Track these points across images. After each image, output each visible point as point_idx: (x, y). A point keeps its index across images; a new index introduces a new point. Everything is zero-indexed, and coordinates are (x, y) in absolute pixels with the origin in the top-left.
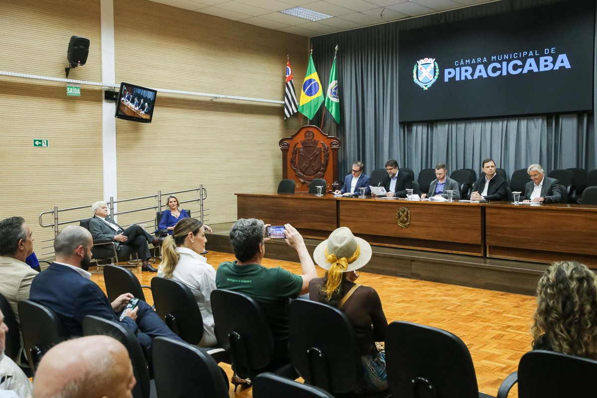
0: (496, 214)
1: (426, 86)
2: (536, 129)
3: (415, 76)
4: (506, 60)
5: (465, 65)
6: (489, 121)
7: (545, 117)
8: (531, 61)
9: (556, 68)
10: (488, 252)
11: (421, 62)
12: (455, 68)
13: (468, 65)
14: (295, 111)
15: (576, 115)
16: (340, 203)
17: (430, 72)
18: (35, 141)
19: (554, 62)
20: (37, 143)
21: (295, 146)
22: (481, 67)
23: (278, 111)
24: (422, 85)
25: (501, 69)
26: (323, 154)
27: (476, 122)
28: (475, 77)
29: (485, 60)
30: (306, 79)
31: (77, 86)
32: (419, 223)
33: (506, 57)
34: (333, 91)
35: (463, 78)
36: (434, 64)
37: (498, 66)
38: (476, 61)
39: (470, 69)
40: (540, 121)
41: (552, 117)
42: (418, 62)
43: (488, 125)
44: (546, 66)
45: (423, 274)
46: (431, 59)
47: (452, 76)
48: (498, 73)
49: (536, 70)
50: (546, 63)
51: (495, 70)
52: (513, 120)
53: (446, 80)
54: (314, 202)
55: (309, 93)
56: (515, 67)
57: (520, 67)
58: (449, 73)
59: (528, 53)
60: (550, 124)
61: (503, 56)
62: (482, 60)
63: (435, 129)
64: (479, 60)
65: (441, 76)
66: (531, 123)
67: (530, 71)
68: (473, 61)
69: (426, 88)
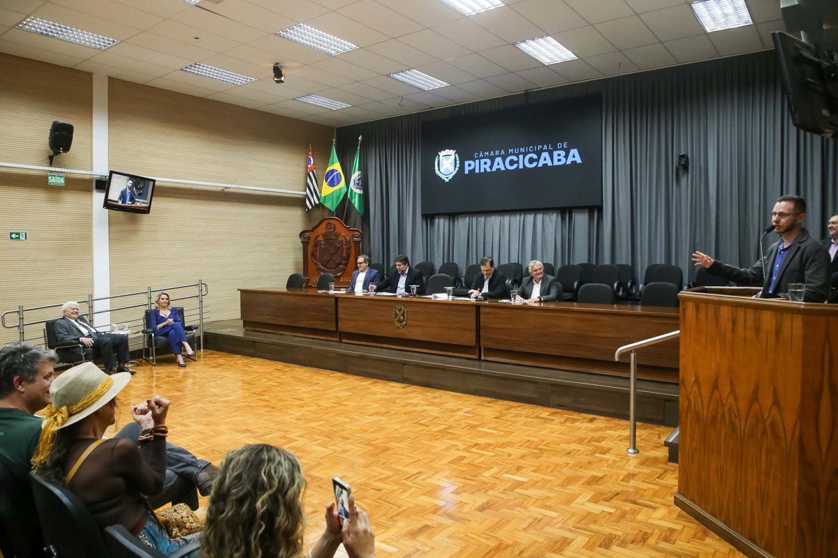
0: (490, 313)
1: (447, 178)
2: (551, 222)
3: (436, 168)
4: (522, 153)
5: (484, 158)
6: (507, 215)
7: (559, 212)
8: (545, 155)
9: (569, 162)
10: (482, 355)
11: (442, 154)
12: (474, 160)
13: (486, 157)
14: (317, 203)
15: (587, 210)
16: (339, 300)
17: (450, 164)
18: (11, 234)
20: (14, 236)
21: (317, 237)
22: (499, 160)
23: (299, 202)
24: (443, 177)
25: (518, 162)
26: (344, 246)
27: (495, 215)
28: (494, 169)
29: (503, 152)
30: (329, 169)
31: (61, 175)
32: (416, 322)
33: (522, 150)
34: (357, 182)
35: (482, 171)
36: (455, 156)
37: (515, 158)
38: (494, 153)
39: (489, 162)
40: (555, 215)
41: (566, 212)
42: (439, 153)
43: (507, 218)
44: (559, 160)
45: (415, 378)
46: (451, 151)
47: (472, 168)
48: (515, 166)
49: (550, 164)
50: (559, 158)
51: (512, 163)
52: (530, 214)
53: (466, 172)
54: (313, 299)
55: (332, 184)
56: (531, 160)
57: (535, 160)
58: (469, 166)
59: (543, 147)
60: (563, 219)
61: (520, 149)
62: (500, 153)
63: (456, 222)
64: (497, 152)
65: (462, 168)
66: (547, 217)
67: (545, 165)
68: (492, 154)
69: (447, 180)
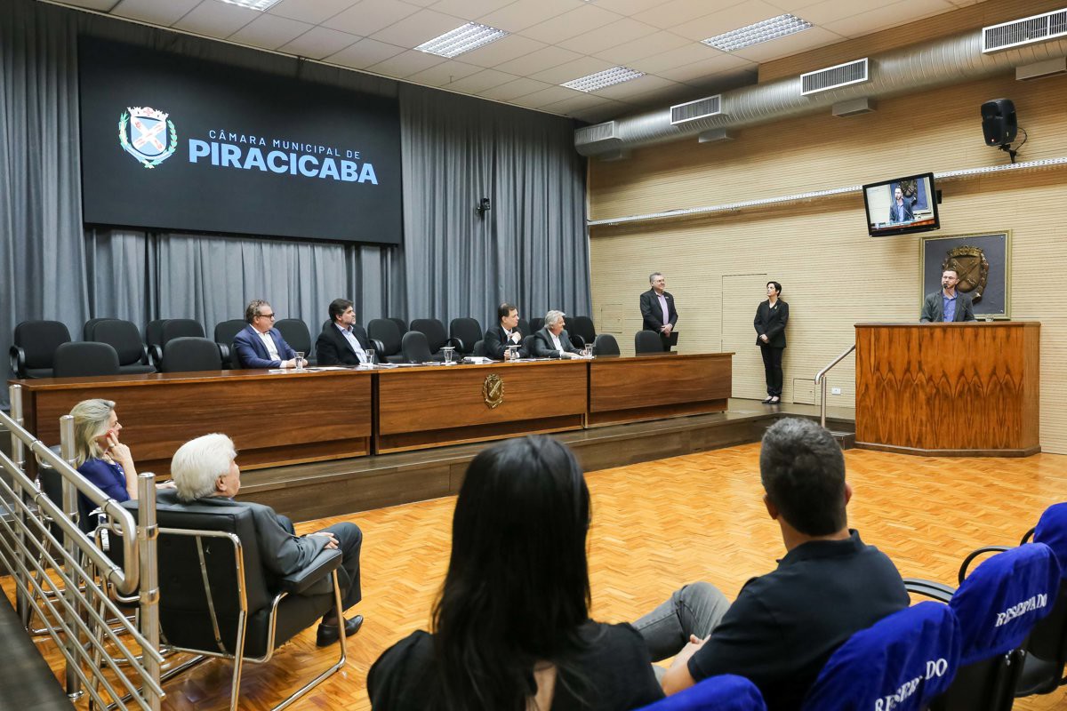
1: (150, 161)
2: (331, 261)
3: (123, 136)
4: (294, 151)
5: (227, 142)
7: (343, 246)
8: (329, 162)
9: (362, 180)
11: (136, 112)
12: (209, 142)
13: (232, 142)
15: (379, 248)
17: (158, 137)
19: (359, 171)
22: (254, 152)
24: (141, 158)
25: (288, 163)
28: (248, 166)
29: (262, 142)
33: (295, 146)
36: (167, 124)
37: (284, 157)
38: (248, 139)
39: (238, 152)
40: (338, 251)
41: (352, 247)
42: (129, 109)
44: (349, 175)
46: (158, 113)
47: (204, 153)
48: (283, 169)
49: (336, 177)
50: (349, 171)
52: (305, 245)
53: (193, 159)
56: (309, 166)
57: (315, 167)
58: (197, 150)
59: (326, 150)
60: (348, 257)
61: (291, 145)
62: (258, 141)
63: (163, 245)
64: (253, 139)
65: (183, 149)
66: (328, 252)
67: (329, 177)
68: (243, 139)
69: (149, 166)
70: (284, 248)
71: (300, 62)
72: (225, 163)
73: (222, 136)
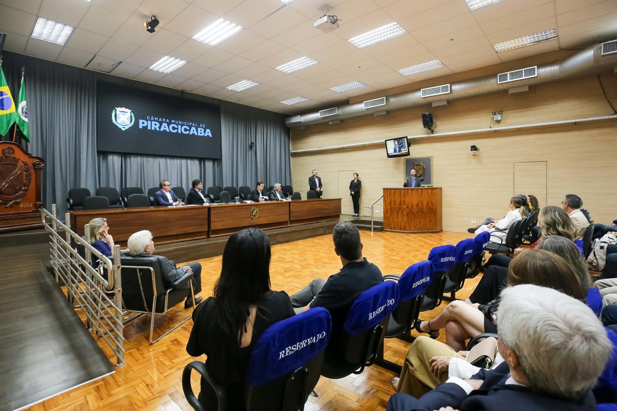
2: (193, 167)
3: (113, 118)
4: (180, 124)
5: (154, 121)
7: (199, 160)
8: (193, 128)
9: (206, 135)
11: (118, 109)
12: (147, 121)
13: (156, 121)
15: (212, 160)
17: (127, 118)
19: (205, 132)
24: (120, 127)
25: (177, 129)
28: (162, 130)
29: (168, 121)
33: (180, 122)
36: (131, 114)
37: (176, 126)
38: (162, 120)
39: (158, 125)
40: (196, 161)
41: (202, 160)
42: (116, 108)
44: (201, 133)
46: (127, 109)
47: (145, 125)
48: (176, 131)
49: (196, 134)
52: (184, 159)
53: (141, 127)
56: (186, 130)
57: (188, 130)
58: (142, 124)
59: (192, 124)
60: (200, 164)
62: (166, 121)
63: (128, 160)
64: (164, 120)
65: (137, 123)
66: (192, 162)
67: (193, 134)
68: (160, 120)
69: (124, 129)
70: (176, 160)
71: (183, 92)
72: (153, 129)
73: (152, 118)
